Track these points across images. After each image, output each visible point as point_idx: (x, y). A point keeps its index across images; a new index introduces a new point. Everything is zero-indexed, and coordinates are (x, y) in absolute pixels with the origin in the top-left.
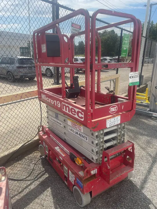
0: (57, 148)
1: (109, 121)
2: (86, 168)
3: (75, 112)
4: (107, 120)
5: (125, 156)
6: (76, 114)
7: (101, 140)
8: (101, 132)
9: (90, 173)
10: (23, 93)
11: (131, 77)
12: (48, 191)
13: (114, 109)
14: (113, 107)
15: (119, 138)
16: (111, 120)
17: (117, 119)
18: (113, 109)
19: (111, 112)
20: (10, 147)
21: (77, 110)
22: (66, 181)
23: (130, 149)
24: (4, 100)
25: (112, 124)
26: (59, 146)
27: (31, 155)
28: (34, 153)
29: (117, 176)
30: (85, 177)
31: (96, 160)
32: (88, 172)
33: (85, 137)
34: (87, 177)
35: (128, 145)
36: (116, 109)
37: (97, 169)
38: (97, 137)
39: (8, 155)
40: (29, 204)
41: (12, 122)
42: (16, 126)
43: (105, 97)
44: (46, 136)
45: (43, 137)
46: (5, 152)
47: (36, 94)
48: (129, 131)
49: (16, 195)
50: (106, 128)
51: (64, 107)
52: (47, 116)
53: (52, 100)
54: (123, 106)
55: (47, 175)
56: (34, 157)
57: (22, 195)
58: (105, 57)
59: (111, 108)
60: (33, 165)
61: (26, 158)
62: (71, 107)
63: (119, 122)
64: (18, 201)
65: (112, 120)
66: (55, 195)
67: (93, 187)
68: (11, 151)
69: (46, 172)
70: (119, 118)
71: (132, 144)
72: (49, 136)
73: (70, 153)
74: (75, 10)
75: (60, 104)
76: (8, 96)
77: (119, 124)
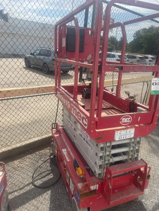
0: (64, 151)
1: (119, 133)
2: (86, 181)
3: (80, 117)
4: (116, 132)
5: (136, 176)
6: (81, 119)
7: (107, 153)
8: (108, 144)
9: (89, 188)
10: (40, 88)
11: (154, 84)
12: (48, 194)
13: (127, 120)
14: (125, 117)
15: (131, 153)
16: (121, 133)
17: (130, 132)
18: (125, 120)
19: (123, 123)
20: (23, 139)
21: (82, 115)
22: (68, 188)
23: (142, 169)
24: (19, 93)
25: (122, 137)
26: (67, 149)
27: (42, 151)
28: (46, 149)
29: (121, 198)
30: (83, 191)
31: (99, 174)
32: (87, 186)
33: (91, 146)
34: (84, 192)
35: (140, 164)
36: (130, 120)
37: (98, 185)
38: (102, 149)
39: (20, 148)
40: (25, 204)
41: (36, 114)
42: (40, 118)
43: (123, 103)
44: (58, 135)
45: (55, 135)
46: (18, 144)
47: (54, 89)
48: (155, 142)
49: (16, 191)
50: (115, 141)
51: (73, 108)
52: (62, 114)
53: (64, 99)
54: (140, 117)
55: (51, 176)
56: (45, 154)
57: (22, 192)
58: (147, 55)
59: (123, 118)
60: (42, 162)
61: (37, 153)
62: (78, 111)
63: (132, 136)
64: (16, 197)
65: (123, 132)
66: (53, 200)
67: (91, 203)
68: (24, 144)
69: (51, 173)
70: (132, 131)
71: (145, 164)
72: (60, 136)
73: (75, 159)
74: (108, 2)
75: (69, 105)
76: (23, 89)
77: (133, 138)
